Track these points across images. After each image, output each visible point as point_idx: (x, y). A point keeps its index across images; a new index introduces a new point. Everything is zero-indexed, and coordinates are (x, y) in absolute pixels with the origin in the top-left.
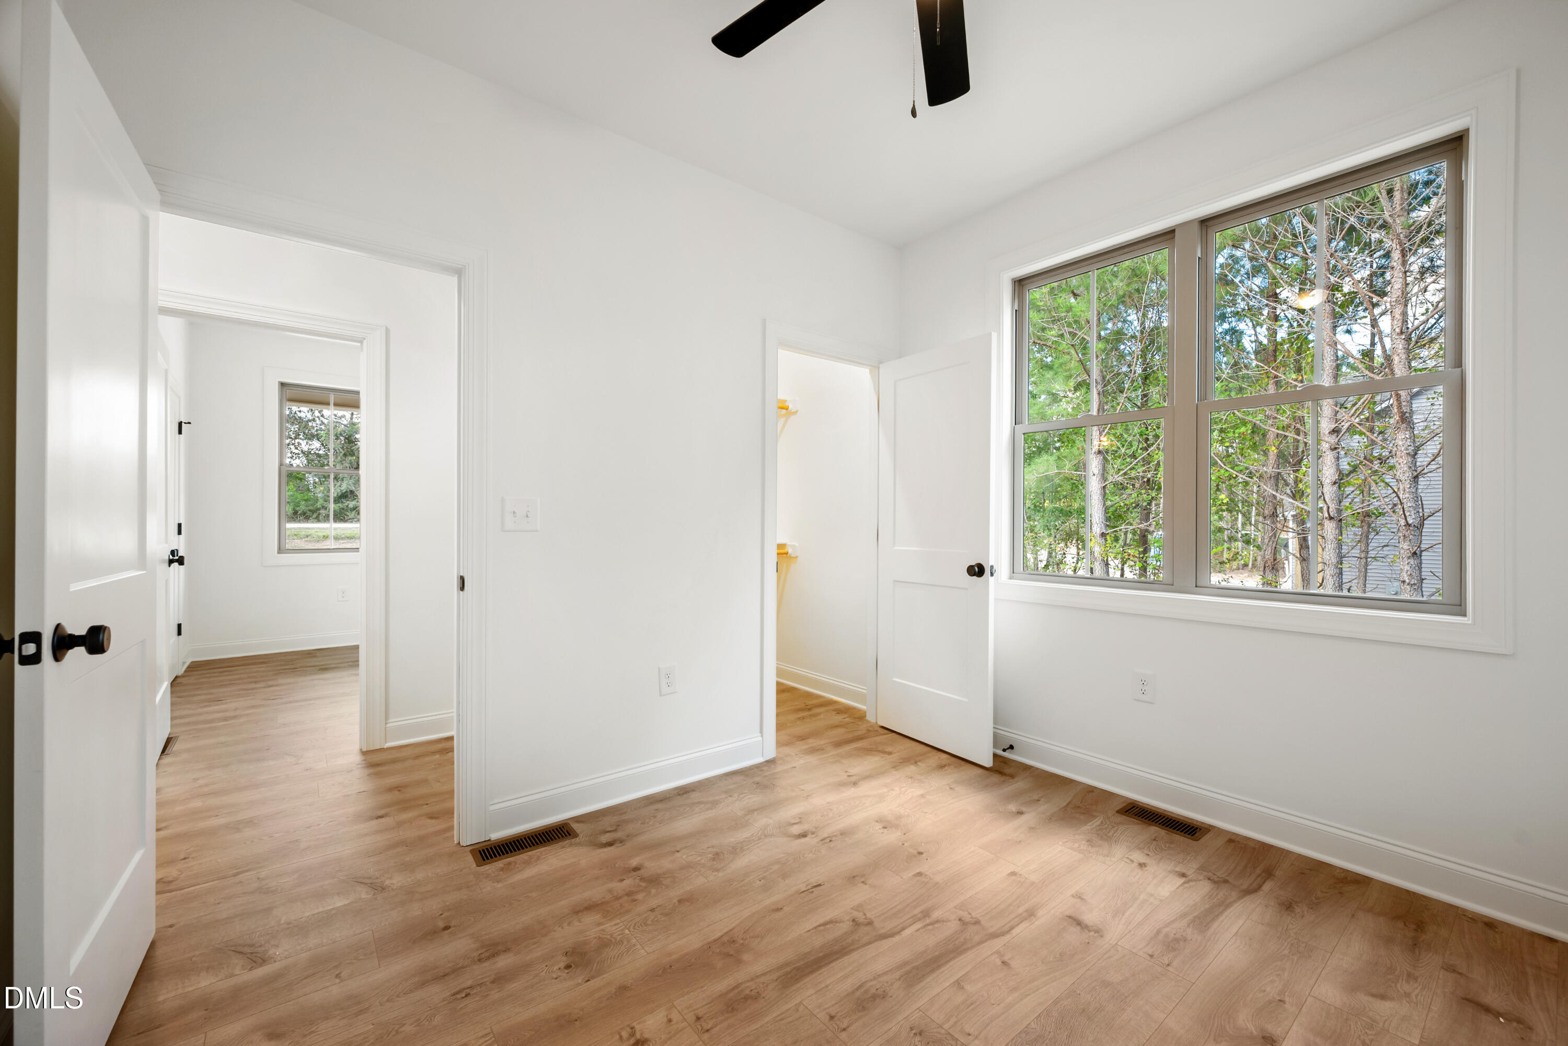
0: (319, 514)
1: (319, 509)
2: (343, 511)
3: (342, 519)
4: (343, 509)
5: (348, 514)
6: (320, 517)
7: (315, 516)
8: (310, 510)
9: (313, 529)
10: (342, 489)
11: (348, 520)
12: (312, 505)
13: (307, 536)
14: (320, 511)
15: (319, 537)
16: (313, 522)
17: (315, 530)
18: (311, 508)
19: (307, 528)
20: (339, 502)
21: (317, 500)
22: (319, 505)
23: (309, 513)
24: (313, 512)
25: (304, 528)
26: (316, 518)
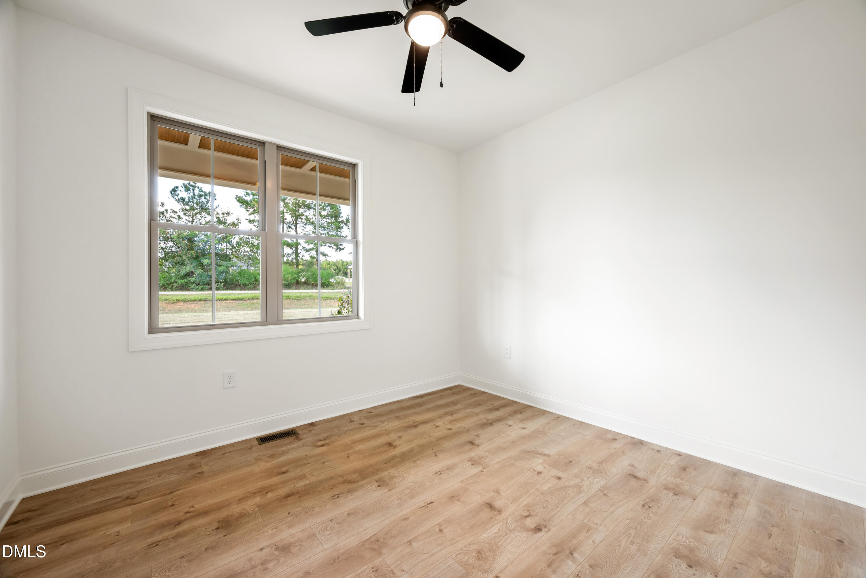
0: (173, 286)
1: (173, 283)
2: (187, 284)
3: (186, 289)
4: (187, 283)
5: (190, 286)
6: (173, 288)
7: (170, 287)
8: (167, 284)
9: (169, 295)
10: (186, 270)
11: (190, 289)
12: (168, 280)
13: (166, 300)
14: (173, 284)
15: (174, 300)
16: (169, 291)
17: (171, 296)
18: (167, 282)
19: (166, 295)
20: (184, 279)
21: (171, 278)
22: (172, 280)
23: (166, 285)
24: (169, 284)
25: (164, 295)
26: (170, 289)
